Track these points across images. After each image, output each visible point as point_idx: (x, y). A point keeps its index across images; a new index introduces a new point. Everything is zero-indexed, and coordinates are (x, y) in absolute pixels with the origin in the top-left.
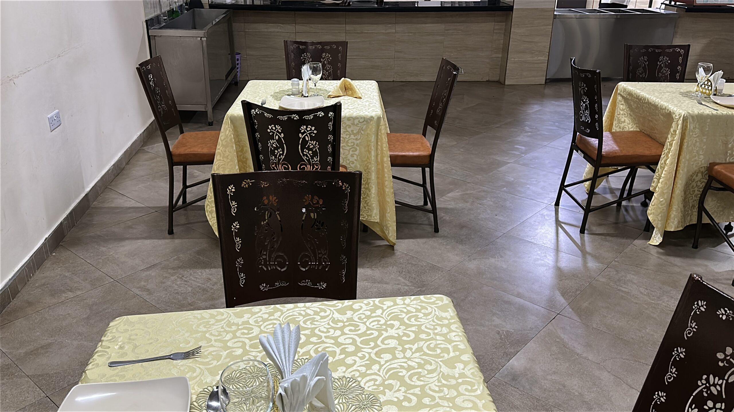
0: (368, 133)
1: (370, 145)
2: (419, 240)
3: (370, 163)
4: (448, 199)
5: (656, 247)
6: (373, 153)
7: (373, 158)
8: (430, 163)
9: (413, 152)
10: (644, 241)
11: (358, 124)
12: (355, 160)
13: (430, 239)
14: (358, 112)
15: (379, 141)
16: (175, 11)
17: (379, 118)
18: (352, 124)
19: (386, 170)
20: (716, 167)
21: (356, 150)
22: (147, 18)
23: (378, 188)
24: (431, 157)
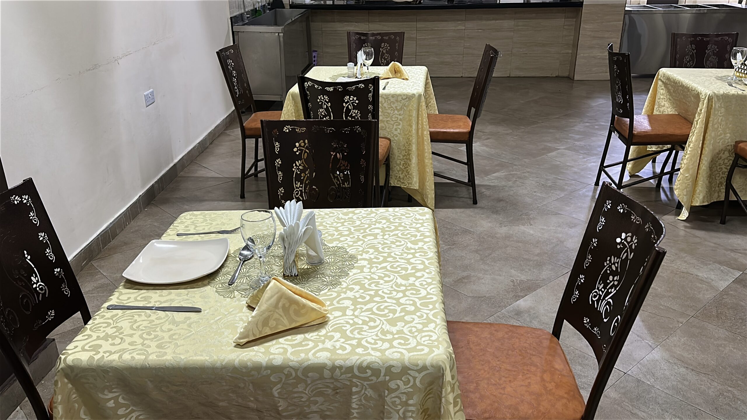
0: (410, 109)
1: (411, 119)
2: (458, 210)
3: (411, 136)
4: (492, 178)
5: (683, 222)
6: (414, 127)
7: (414, 131)
8: (469, 140)
9: (454, 129)
10: (673, 217)
11: (401, 101)
12: (399, 133)
13: (468, 209)
14: (402, 90)
15: (420, 116)
16: (258, 10)
17: (420, 96)
18: (396, 100)
19: (426, 143)
20: (740, 145)
21: (400, 124)
22: (232, 16)
23: (418, 160)
24: (471, 133)
